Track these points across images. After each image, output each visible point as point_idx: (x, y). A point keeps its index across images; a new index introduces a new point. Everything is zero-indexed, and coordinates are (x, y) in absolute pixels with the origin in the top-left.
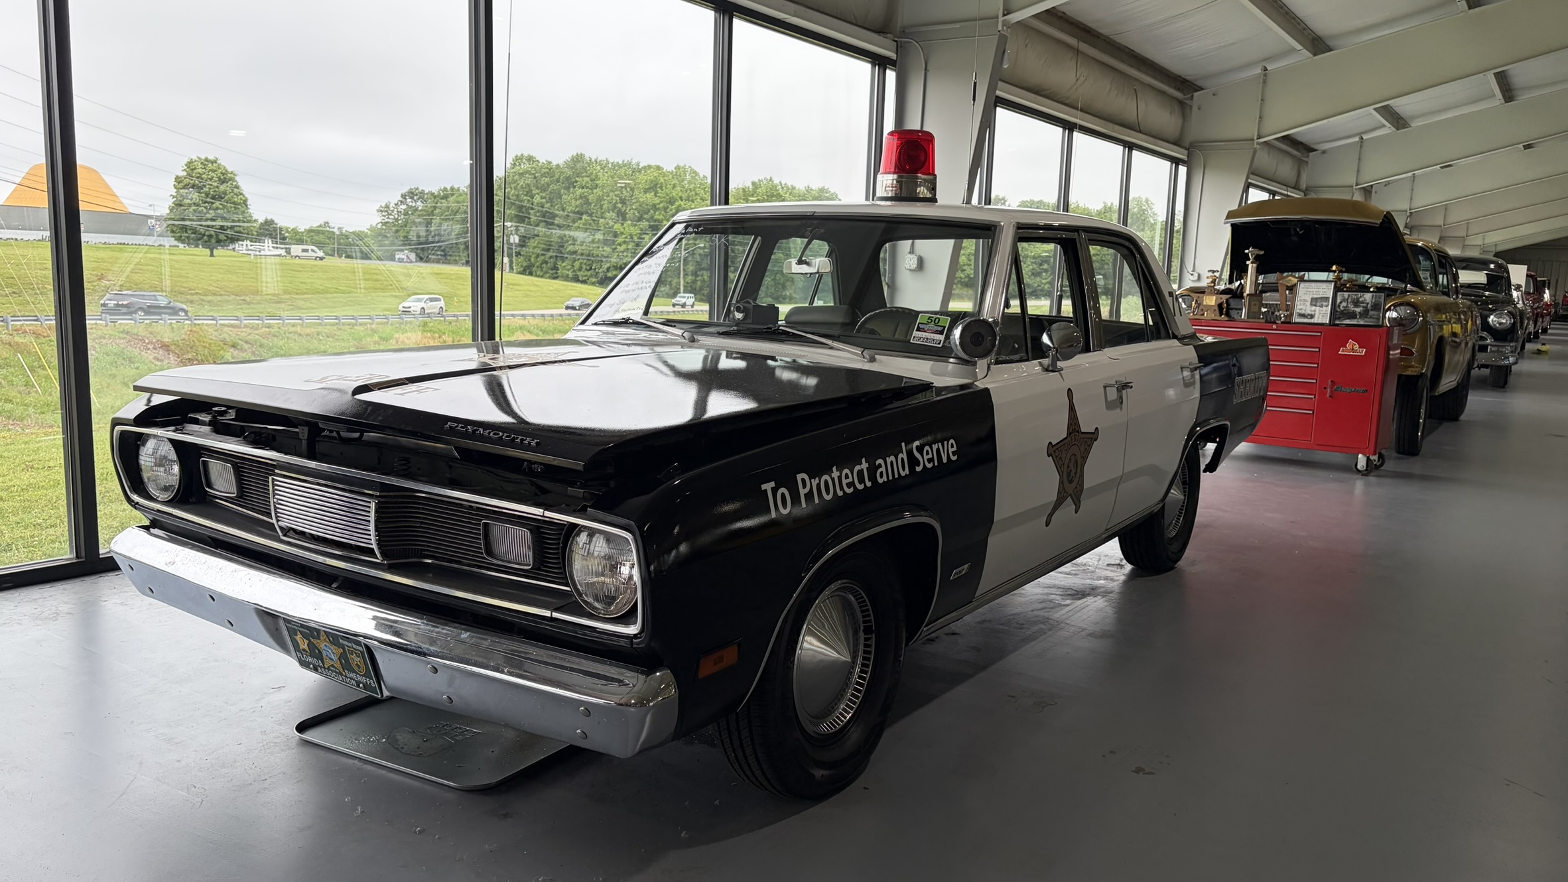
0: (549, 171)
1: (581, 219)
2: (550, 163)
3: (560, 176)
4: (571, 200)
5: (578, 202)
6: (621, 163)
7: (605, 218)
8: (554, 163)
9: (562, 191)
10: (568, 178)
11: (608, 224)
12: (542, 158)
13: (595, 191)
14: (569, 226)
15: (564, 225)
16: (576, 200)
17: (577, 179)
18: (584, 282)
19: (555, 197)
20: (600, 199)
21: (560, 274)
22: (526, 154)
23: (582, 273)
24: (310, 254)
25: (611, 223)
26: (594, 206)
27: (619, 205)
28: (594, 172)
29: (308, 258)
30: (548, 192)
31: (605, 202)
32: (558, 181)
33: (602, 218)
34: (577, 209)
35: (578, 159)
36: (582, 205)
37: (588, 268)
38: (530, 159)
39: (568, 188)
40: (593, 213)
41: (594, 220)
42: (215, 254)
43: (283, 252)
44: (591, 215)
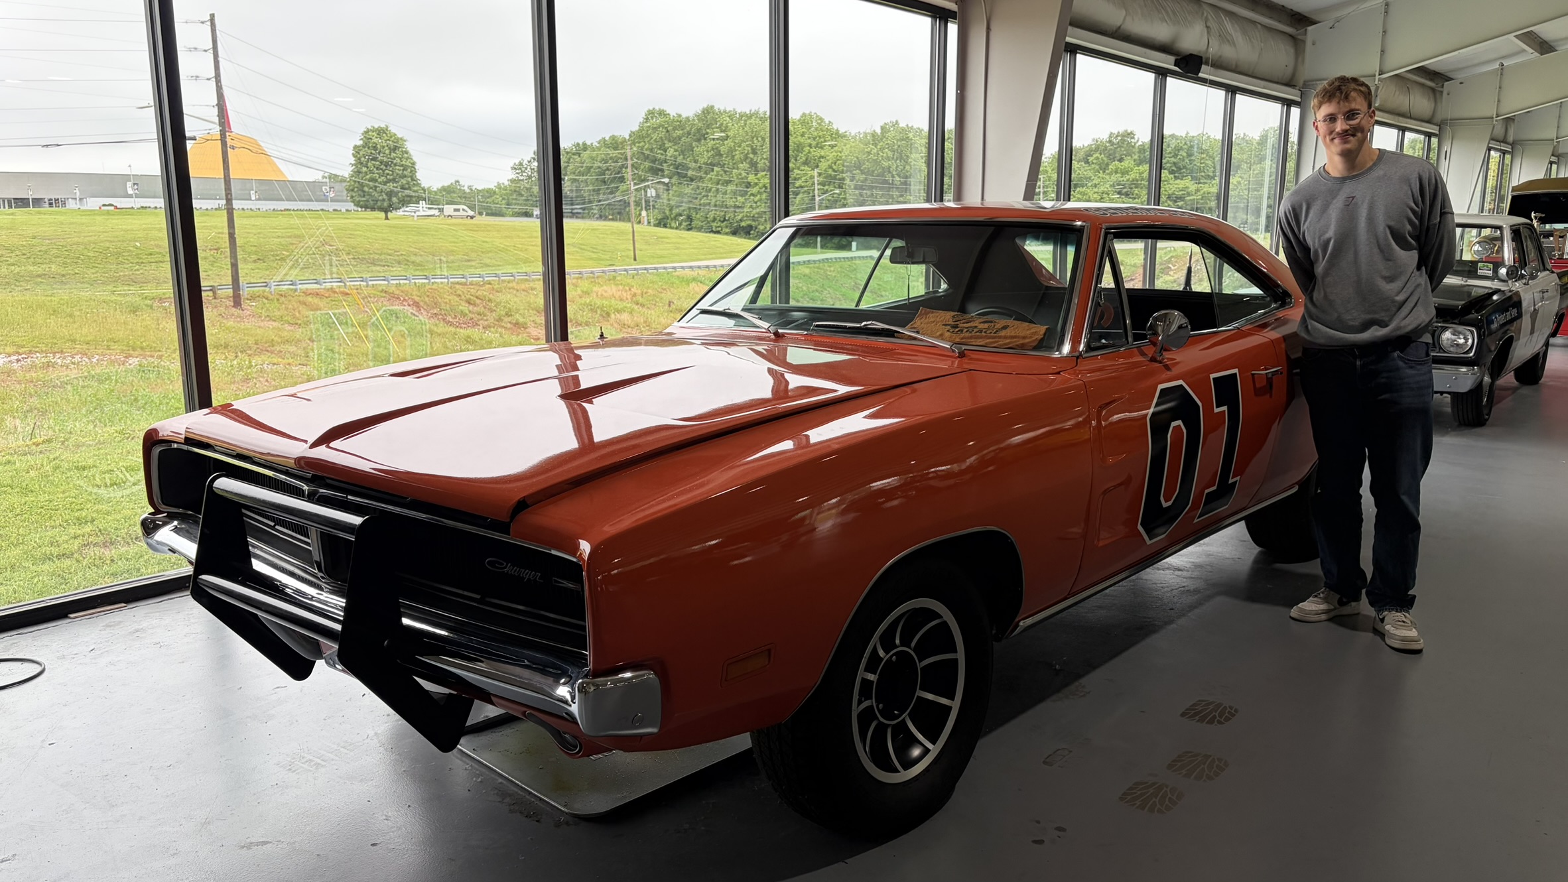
0: (680, 123)
1: (713, 170)
2: (680, 116)
3: (691, 129)
4: (703, 153)
5: (710, 154)
6: (748, 112)
7: (738, 169)
8: (684, 116)
9: (694, 144)
10: (699, 130)
11: (740, 174)
12: (672, 112)
13: (726, 142)
14: (701, 178)
15: (697, 177)
16: (708, 151)
17: (708, 131)
18: (718, 232)
19: (687, 150)
20: (731, 151)
21: (694, 226)
22: (657, 108)
23: (715, 224)
24: (462, 213)
25: (744, 174)
26: (726, 157)
27: (751, 156)
28: (725, 122)
29: (462, 217)
30: (680, 145)
31: (737, 152)
32: (689, 133)
33: (734, 168)
34: (709, 161)
35: (708, 111)
36: (713, 156)
37: (722, 219)
38: (662, 113)
39: (699, 140)
40: (725, 164)
41: (725, 172)
42: (389, 217)
43: (436, 212)
44: (723, 166)
